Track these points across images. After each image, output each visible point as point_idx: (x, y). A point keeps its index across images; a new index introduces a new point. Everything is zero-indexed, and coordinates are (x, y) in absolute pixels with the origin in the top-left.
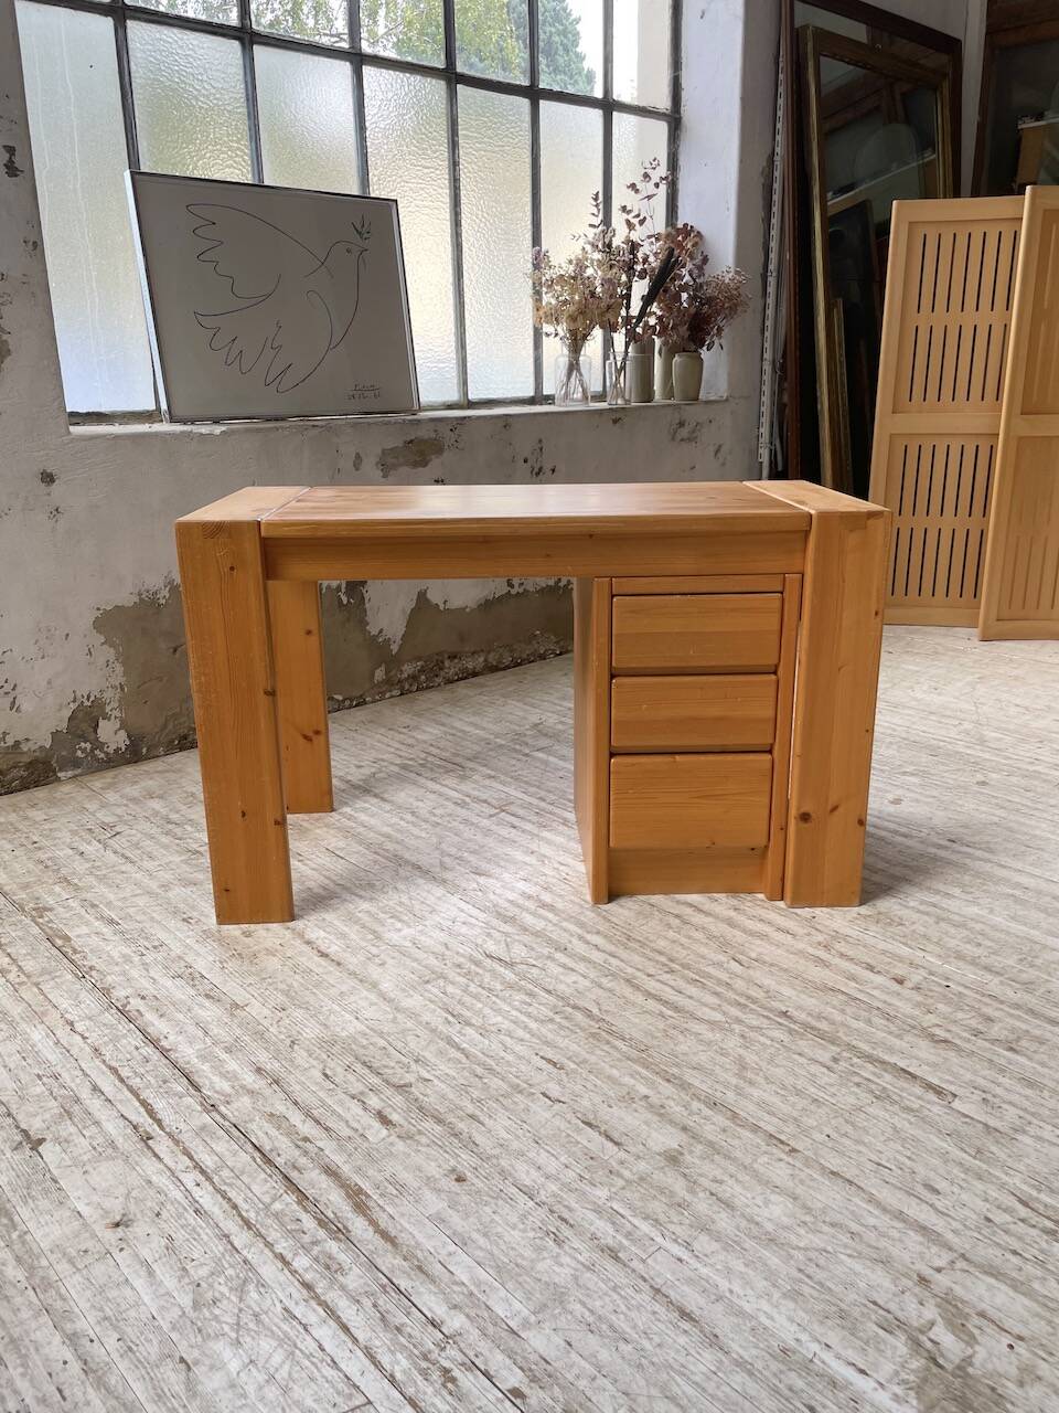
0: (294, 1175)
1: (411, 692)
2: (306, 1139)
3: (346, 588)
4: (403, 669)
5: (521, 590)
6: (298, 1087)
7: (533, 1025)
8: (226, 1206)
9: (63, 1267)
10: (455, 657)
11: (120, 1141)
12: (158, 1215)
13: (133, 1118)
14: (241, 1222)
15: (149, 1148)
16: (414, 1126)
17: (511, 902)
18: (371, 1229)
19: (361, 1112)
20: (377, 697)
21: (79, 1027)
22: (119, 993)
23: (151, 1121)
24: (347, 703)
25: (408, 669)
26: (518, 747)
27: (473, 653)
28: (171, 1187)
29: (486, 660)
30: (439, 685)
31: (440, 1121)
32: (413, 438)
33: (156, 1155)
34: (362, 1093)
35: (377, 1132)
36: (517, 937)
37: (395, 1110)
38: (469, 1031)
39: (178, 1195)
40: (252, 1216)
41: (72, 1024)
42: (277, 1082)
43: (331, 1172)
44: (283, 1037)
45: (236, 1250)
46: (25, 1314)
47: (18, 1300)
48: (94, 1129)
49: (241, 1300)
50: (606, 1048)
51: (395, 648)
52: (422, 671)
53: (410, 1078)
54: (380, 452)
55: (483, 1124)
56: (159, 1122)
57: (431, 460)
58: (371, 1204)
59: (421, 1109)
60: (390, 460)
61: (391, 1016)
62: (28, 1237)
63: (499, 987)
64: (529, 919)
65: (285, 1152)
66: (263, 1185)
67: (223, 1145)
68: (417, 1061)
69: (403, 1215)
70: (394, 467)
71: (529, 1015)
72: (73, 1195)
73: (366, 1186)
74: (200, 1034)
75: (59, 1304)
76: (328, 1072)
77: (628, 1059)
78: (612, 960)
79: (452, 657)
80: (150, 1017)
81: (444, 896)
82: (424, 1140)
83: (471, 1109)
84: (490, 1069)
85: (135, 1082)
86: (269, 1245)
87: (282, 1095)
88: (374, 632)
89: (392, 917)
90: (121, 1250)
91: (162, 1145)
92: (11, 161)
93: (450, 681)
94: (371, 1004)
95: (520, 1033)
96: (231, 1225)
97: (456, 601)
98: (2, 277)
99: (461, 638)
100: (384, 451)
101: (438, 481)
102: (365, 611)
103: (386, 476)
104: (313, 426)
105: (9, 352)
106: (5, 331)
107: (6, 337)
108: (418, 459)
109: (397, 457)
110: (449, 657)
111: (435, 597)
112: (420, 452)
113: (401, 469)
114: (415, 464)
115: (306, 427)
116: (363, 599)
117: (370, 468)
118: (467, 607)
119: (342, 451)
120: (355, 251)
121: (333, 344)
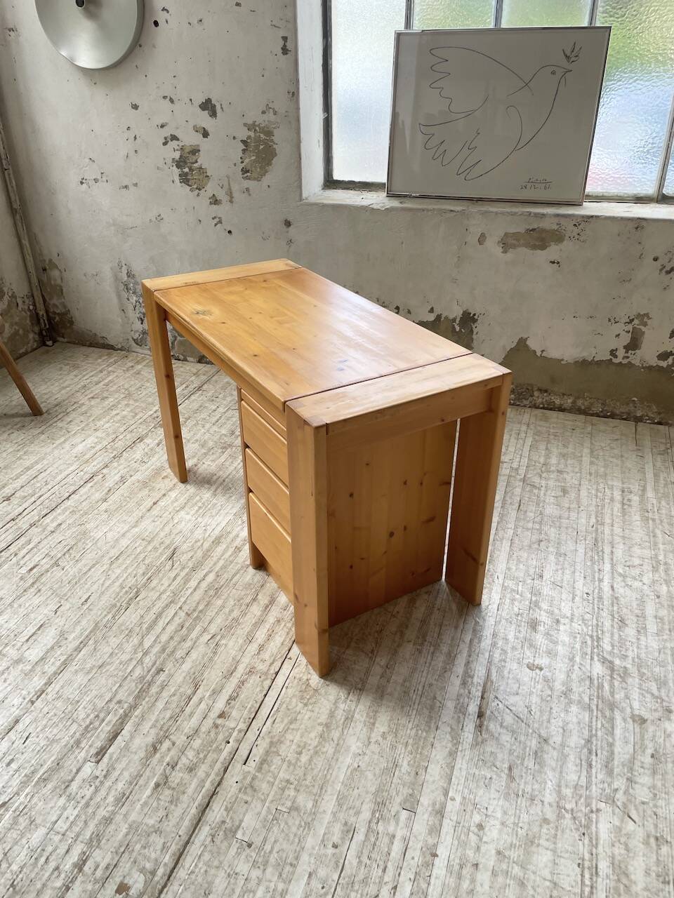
2: (16, 555)
3: (460, 321)
5: (625, 361)
6: (50, 539)
7: (118, 583)
10: (546, 391)
11: (11, 515)
13: (25, 511)
16: (30, 577)
19: (38, 560)
27: (563, 394)
30: (525, 406)
31: (34, 583)
32: (536, 226)
34: (49, 556)
35: (25, 570)
36: (199, 551)
37: (39, 569)
38: (106, 567)
42: (53, 532)
44: (86, 520)
48: (17, 507)
50: (104, 613)
53: (64, 564)
54: (503, 234)
55: (35, 595)
56: (24, 517)
57: (549, 246)
59: (42, 574)
60: (510, 241)
61: (110, 541)
63: (148, 561)
68: (77, 560)
70: (514, 247)
71: (125, 580)
74: (82, 500)
76: (63, 542)
77: (97, 623)
78: (190, 590)
79: (543, 391)
82: (21, 584)
83: (45, 589)
84: (76, 584)
85: (47, 502)
87: (44, 537)
89: (200, 507)
91: (10, 525)
92: (285, 46)
93: (535, 407)
94: (119, 532)
95: (108, 583)
97: (554, 353)
98: (275, 113)
99: (553, 380)
100: (506, 234)
101: (553, 263)
102: (472, 340)
103: (505, 252)
104: (452, 211)
105: (276, 155)
106: (274, 143)
107: (275, 146)
108: (537, 244)
109: (518, 240)
110: (540, 390)
111: (533, 344)
112: (540, 239)
113: (520, 249)
114: (534, 247)
115: (445, 211)
116: (472, 331)
117: (492, 245)
118: (563, 360)
119: (470, 230)
120: (559, 72)
121: (519, 147)
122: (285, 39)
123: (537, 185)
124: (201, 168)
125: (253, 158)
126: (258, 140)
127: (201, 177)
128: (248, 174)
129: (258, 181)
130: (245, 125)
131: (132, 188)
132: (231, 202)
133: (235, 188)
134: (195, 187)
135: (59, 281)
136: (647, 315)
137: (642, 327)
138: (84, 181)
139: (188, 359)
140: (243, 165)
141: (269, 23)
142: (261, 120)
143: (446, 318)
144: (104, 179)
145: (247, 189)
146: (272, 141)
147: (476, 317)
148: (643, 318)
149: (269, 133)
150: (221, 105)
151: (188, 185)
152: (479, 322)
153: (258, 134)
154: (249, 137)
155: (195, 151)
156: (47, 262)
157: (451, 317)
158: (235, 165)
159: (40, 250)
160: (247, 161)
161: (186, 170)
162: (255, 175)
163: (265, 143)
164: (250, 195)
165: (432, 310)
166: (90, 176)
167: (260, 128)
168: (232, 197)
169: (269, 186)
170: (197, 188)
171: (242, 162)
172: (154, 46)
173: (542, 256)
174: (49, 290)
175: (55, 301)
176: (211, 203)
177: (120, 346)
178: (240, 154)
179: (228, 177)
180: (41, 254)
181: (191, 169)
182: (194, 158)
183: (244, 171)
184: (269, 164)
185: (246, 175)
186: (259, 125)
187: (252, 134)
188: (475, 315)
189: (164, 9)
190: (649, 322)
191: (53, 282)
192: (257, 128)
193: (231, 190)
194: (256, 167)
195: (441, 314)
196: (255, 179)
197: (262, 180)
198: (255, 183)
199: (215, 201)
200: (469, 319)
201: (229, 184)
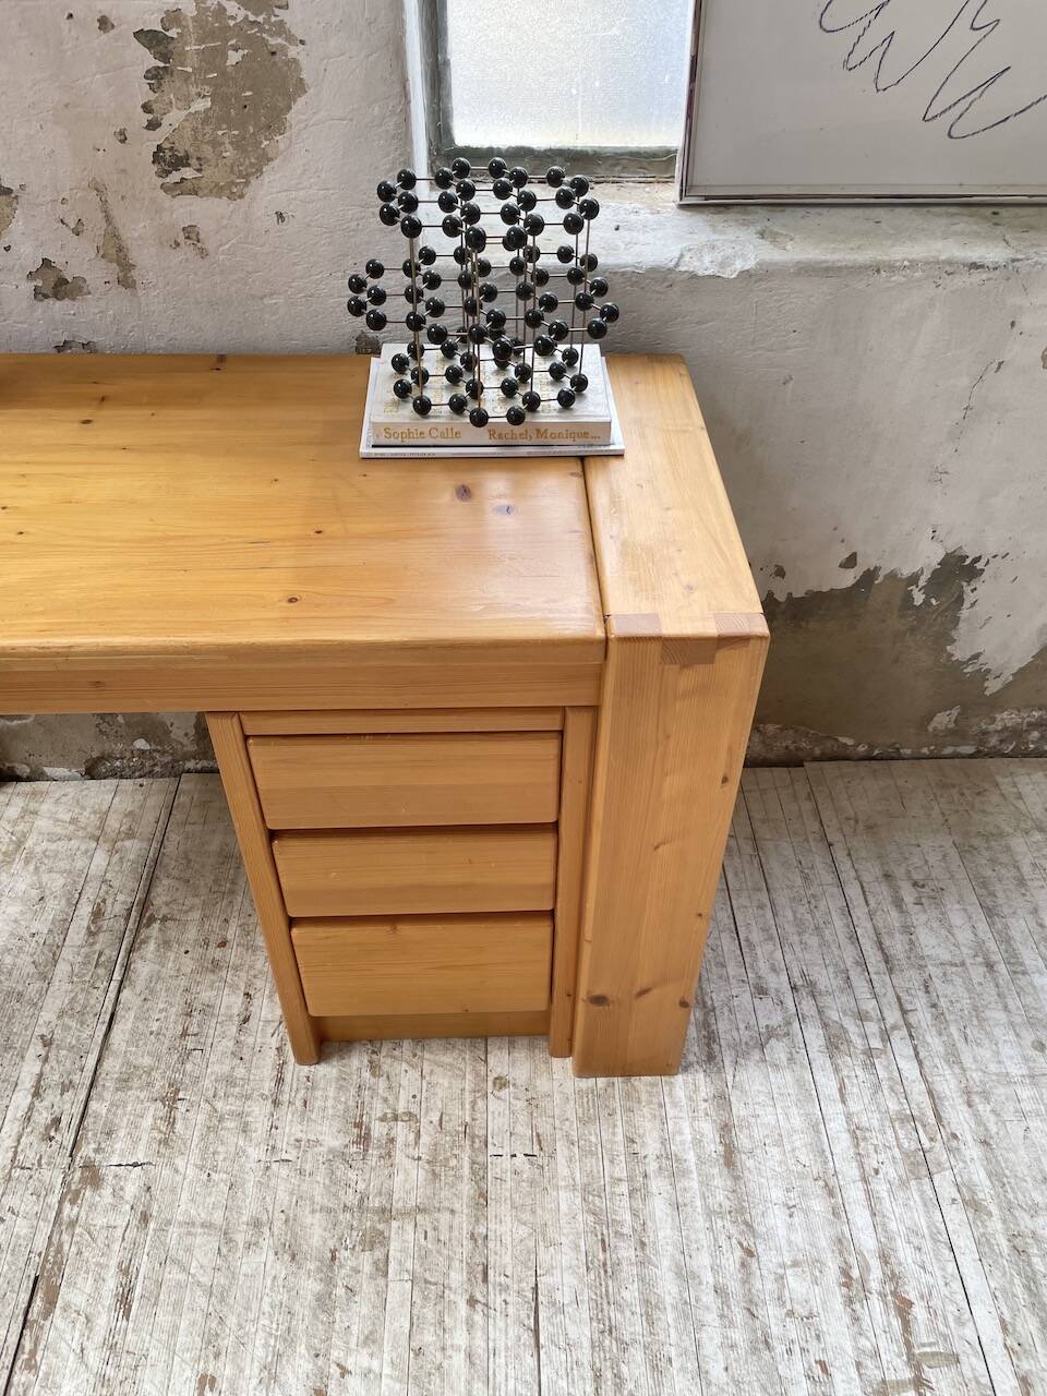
1: (998, 754)
3: (931, 579)
4: (998, 717)
20: (925, 750)
25: (1007, 718)
52: (1035, 724)
88: (959, 652)
102: (956, 620)
104: (975, 266)
105: (301, 87)
106: (291, 39)
107: (293, 51)
115: (951, 268)
116: (960, 600)
119: (1025, 322)
125: (201, 105)
126: (215, 28)
128: (188, 173)
129: (232, 197)
132: (126, 282)
133: (137, 230)
139: (48, 770)
140: (157, 138)
143: (892, 576)
145: (188, 233)
146: (281, 29)
147: (979, 566)
152: (985, 576)
154: (173, 15)
157: (906, 572)
158: (123, 137)
160: (174, 118)
162: (213, 173)
163: (250, 41)
164: (203, 253)
165: (851, 562)
168: (127, 268)
169: (280, 216)
171: (153, 125)
176: (38, 294)
178: (142, 93)
179: (98, 189)
183: (168, 160)
184: (274, 123)
185: (175, 177)
188: (977, 559)
193: (116, 236)
194: (215, 143)
195: (877, 569)
196: (217, 191)
197: (249, 191)
198: (220, 206)
199: (55, 284)
200: (958, 571)
201: (108, 219)
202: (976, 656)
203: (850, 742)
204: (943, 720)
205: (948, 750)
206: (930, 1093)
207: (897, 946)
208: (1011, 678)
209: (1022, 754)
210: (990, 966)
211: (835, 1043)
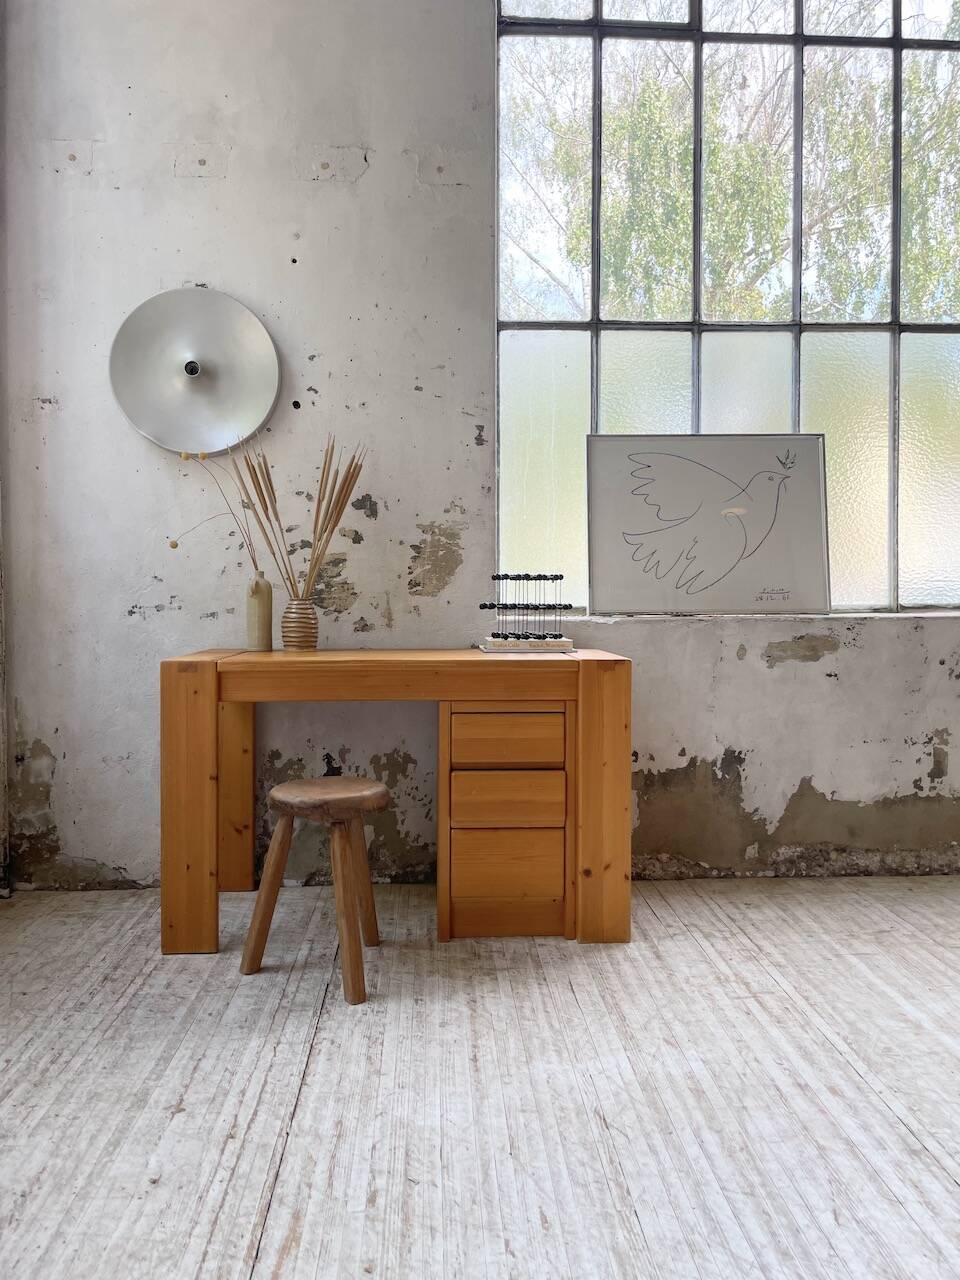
0: (274, 1205)
1: (788, 876)
2: (310, 1186)
3: (722, 764)
4: (780, 851)
5: (933, 794)
6: (347, 1147)
7: (566, 1182)
8: (218, 1204)
9: (103, 1192)
10: (844, 850)
11: (216, 1131)
12: (181, 1188)
13: (240, 1119)
14: (213, 1219)
15: (225, 1143)
16: (385, 1213)
17: (669, 1076)
18: (272, 1268)
19: (365, 1184)
20: (748, 874)
21: (279, 1048)
22: (322, 1034)
23: (246, 1126)
24: (715, 873)
25: (784, 852)
26: (838, 947)
27: (867, 851)
28: (207, 1175)
29: (882, 861)
30: (822, 876)
31: (406, 1220)
32: (804, 634)
33: (223, 1151)
34: (380, 1172)
35: (359, 1204)
36: (639, 1106)
37: (386, 1196)
38: (510, 1164)
39: (203, 1180)
40: (222, 1217)
41: (278, 1043)
42: (339, 1136)
43: (297, 1216)
44: (379, 1106)
45: (190, 1234)
46: (57, 1208)
47: (63, 1198)
48: (213, 1116)
49: (156, 1267)
50: (606, 1231)
51: (771, 829)
52: (801, 857)
53: (426, 1177)
54: (766, 645)
55: (433, 1238)
56: (249, 1128)
57: (823, 655)
58: (293, 1252)
59: (405, 1203)
60: (776, 653)
61: (466, 1125)
62: (109, 1164)
63: (575, 1138)
64: (668, 1096)
65: (287, 1188)
66: (252, 1201)
67: (262, 1163)
68: (443, 1167)
69: (303, 1271)
70: (781, 659)
71: (571, 1173)
72: (160, 1150)
73: (306, 1237)
74: (335, 1081)
75: (75, 1212)
76: (378, 1146)
77: (614, 1249)
78: (703, 1162)
79: (841, 850)
80: (322, 1058)
81: (618, 1049)
82: (379, 1228)
83: (438, 1223)
84: (489, 1201)
85: (266, 1097)
86: (209, 1242)
87: (332, 1147)
88: (749, 809)
89: (556, 1051)
90: (140, 1198)
91: (233, 1146)
93: (834, 875)
94: (464, 1110)
95: (548, 1185)
96: (206, 1218)
97: (847, 794)
98: (463, 512)
99: (852, 832)
100: (770, 645)
101: (830, 675)
102: (740, 788)
103: (771, 667)
105: (461, 562)
106: (460, 548)
107: (460, 551)
108: (807, 653)
109: (784, 651)
110: (837, 850)
111: (821, 785)
112: (811, 647)
113: (789, 662)
114: (805, 658)
115: (692, 621)
116: (739, 776)
117: (755, 659)
118: (860, 802)
119: (726, 642)
120: (777, 478)
121: (746, 554)
122: (481, 428)
123: (774, 596)
124: (346, 583)
125: (428, 567)
126: (436, 545)
127: (344, 595)
128: (419, 588)
129: (433, 596)
130: (418, 526)
131: (223, 617)
132: (389, 625)
133: (398, 607)
134: (332, 608)
135: (46, 777)
136: (945, 730)
137: (943, 746)
138: (135, 610)
140: (411, 577)
141: (460, 410)
142: (443, 520)
143: (704, 761)
144: (176, 605)
145: (415, 608)
146: (457, 545)
147: (742, 756)
148: (942, 734)
149: (453, 536)
150: (386, 503)
151: (321, 607)
152: (747, 761)
153: (436, 538)
154: (424, 541)
155: (338, 561)
156: (30, 746)
157: (710, 759)
158: (399, 577)
159: (20, 726)
160: (418, 571)
161: (321, 586)
162: (428, 588)
163: (447, 549)
164: (419, 615)
165: (683, 753)
166: (148, 601)
167: (440, 530)
168: (390, 619)
169: (449, 602)
170: (335, 611)
172: (290, 431)
173: (816, 669)
174: (20, 795)
175: (29, 814)
176: (356, 630)
177: (150, 881)
178: (409, 562)
179: (387, 593)
180: (20, 733)
181: (328, 585)
182: (336, 570)
183: (413, 584)
184: (451, 572)
185: (415, 589)
186: (439, 527)
187: (428, 537)
188: (740, 753)
189: (310, 389)
190: (950, 739)
191: (32, 781)
192: (436, 530)
193: (389, 609)
194: (430, 579)
195: (696, 757)
196: (428, 594)
197: (439, 594)
198: (429, 599)
199: (363, 626)
200: (733, 759)
201: (388, 603)
202: (756, 810)
203: (707, 866)
204: (752, 851)
205: (760, 874)
206: (757, 945)
207: (738, 917)
208: (778, 824)
209: (799, 875)
210: (784, 920)
211: (707, 936)
